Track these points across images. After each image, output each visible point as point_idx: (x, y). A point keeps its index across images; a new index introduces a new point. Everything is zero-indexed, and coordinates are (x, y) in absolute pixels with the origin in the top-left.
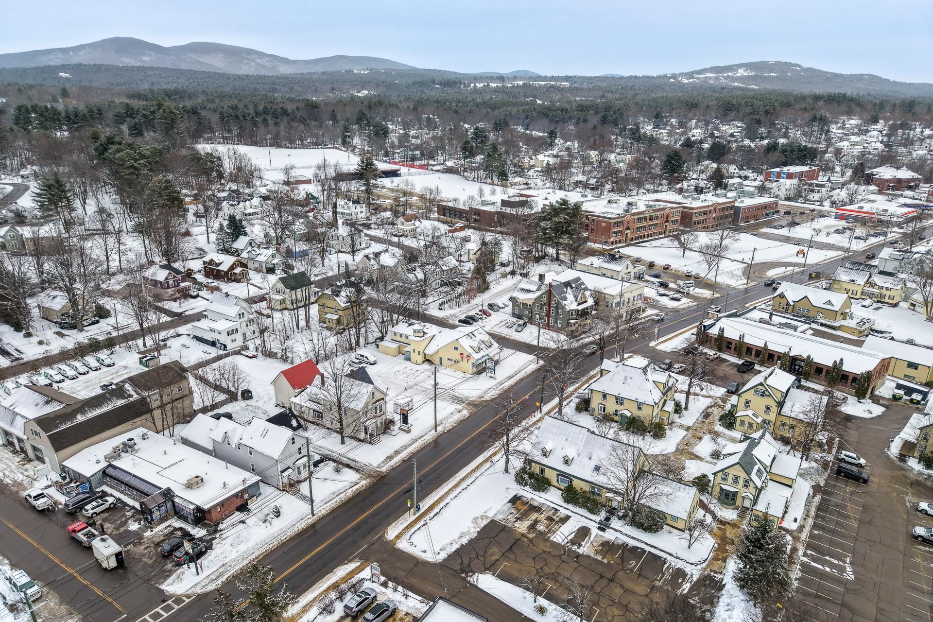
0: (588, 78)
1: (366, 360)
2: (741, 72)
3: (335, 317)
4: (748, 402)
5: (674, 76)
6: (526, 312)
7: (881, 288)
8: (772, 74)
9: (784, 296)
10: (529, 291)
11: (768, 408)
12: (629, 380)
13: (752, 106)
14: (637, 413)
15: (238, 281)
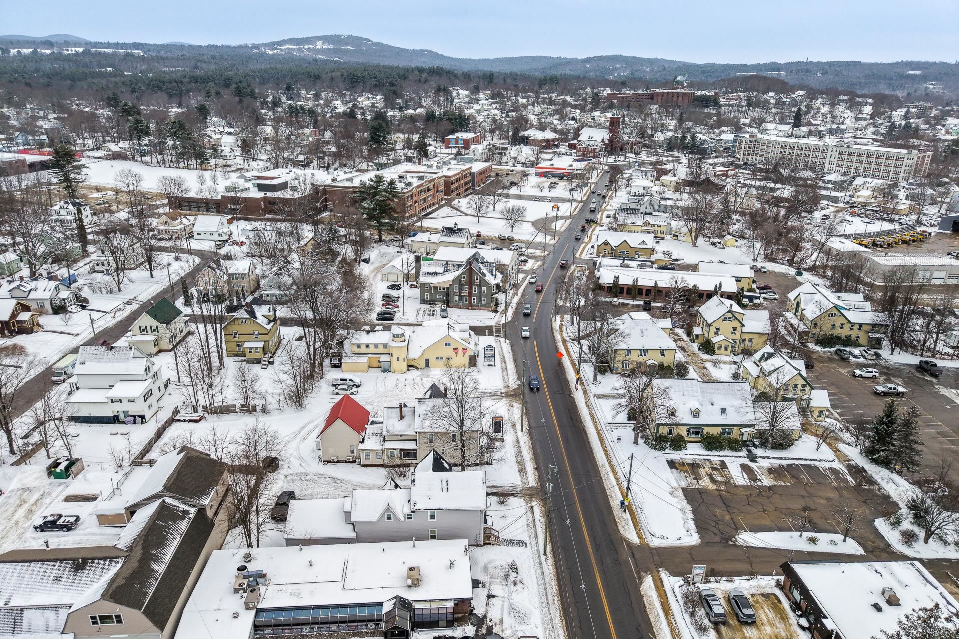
0: (163, 46)
1: (351, 383)
2: (319, 45)
3: (260, 345)
4: (717, 329)
5: (255, 47)
6: (439, 296)
7: (653, 226)
8: (349, 48)
9: (608, 243)
10: (436, 274)
11: (734, 330)
12: (645, 332)
13: (375, 78)
14: (662, 360)
15: (30, 332)
